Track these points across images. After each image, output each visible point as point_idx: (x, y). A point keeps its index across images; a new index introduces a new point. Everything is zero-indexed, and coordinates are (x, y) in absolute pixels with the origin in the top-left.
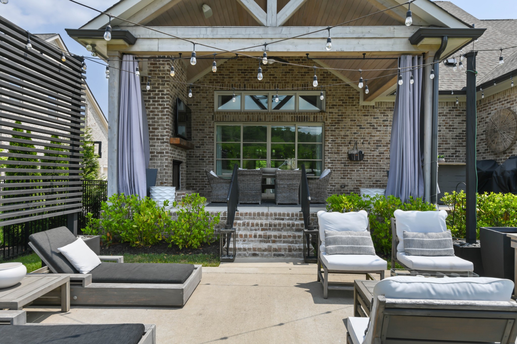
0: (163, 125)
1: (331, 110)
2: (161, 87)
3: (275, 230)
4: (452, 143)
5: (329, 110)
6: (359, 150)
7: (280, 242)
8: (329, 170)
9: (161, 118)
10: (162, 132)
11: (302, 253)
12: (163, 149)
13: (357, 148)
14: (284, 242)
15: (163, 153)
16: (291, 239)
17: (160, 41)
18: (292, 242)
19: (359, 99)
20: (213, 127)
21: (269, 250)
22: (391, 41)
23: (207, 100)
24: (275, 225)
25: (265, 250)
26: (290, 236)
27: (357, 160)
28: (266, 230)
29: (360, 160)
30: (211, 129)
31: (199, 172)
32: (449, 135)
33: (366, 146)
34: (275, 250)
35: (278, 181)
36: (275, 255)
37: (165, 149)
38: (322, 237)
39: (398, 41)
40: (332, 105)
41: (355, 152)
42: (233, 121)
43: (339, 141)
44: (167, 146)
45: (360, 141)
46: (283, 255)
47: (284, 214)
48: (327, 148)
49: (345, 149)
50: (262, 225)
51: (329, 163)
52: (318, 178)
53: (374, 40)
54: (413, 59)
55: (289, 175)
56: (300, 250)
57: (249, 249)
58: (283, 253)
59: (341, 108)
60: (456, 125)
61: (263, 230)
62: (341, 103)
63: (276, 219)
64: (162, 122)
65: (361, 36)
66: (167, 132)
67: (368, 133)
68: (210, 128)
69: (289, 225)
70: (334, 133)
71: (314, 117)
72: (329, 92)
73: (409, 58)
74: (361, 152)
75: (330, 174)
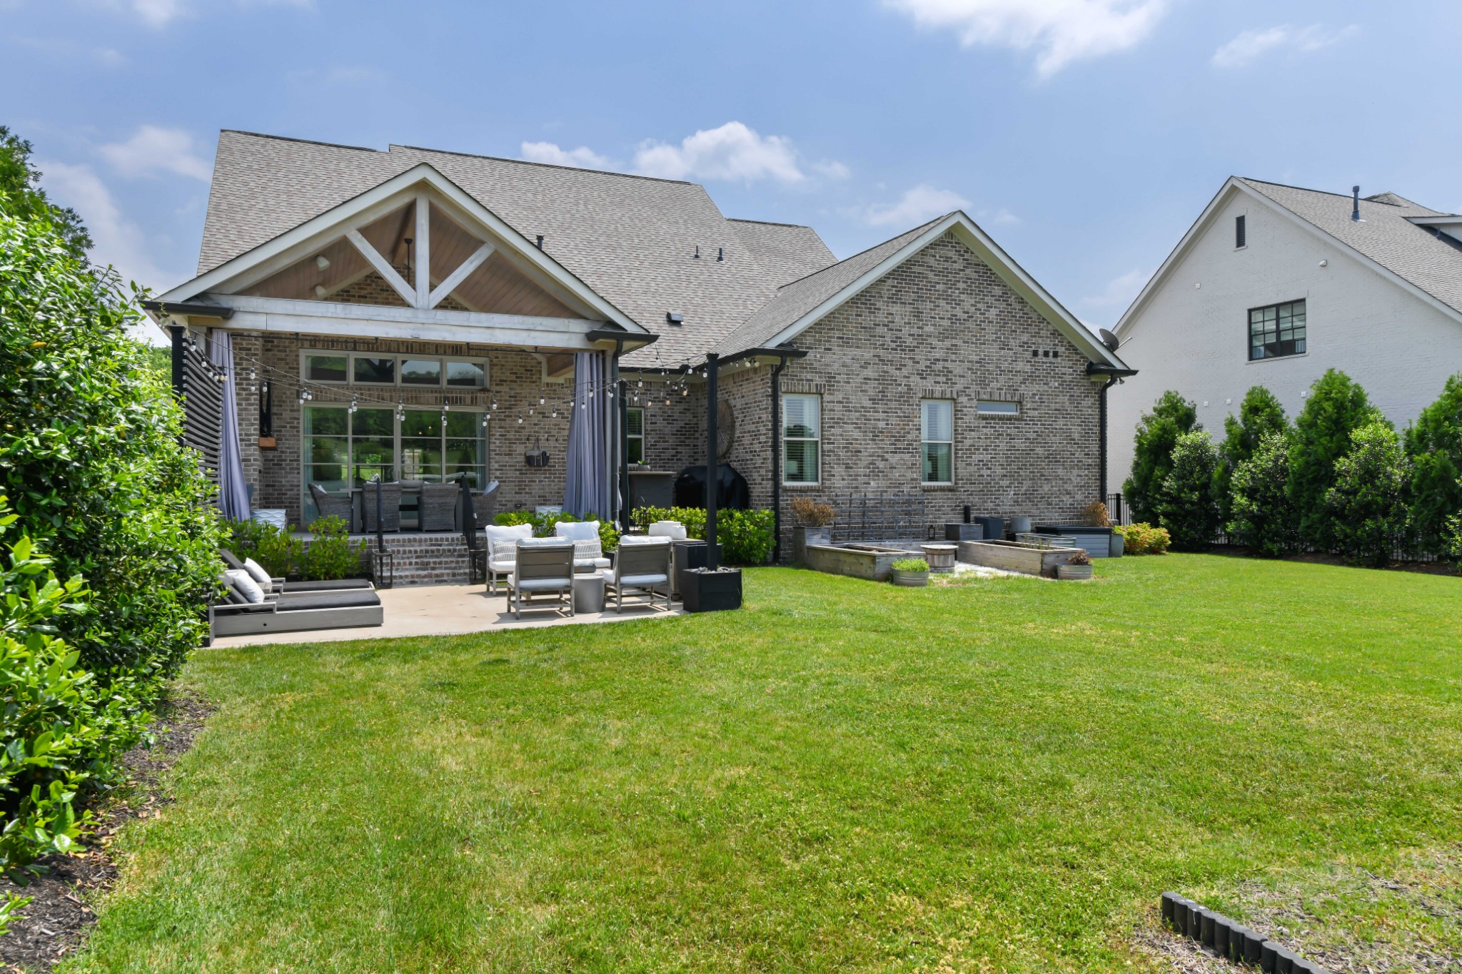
0: (249, 420)
1: (498, 388)
2: (245, 362)
3: (432, 557)
4: (672, 441)
5: (495, 388)
6: (542, 450)
7: (441, 568)
8: (496, 483)
9: (246, 409)
10: (248, 430)
11: (468, 577)
12: (250, 455)
13: (538, 447)
14: (446, 568)
15: (250, 460)
16: (453, 565)
17: (269, 316)
18: (455, 568)
19: (540, 372)
20: (299, 411)
21: (430, 576)
22: (566, 336)
23: (287, 364)
24: (433, 551)
25: (425, 576)
26: (452, 562)
27: (538, 465)
28: (422, 557)
29: (544, 465)
30: (295, 414)
31: (274, 486)
32: (668, 430)
33: (552, 443)
34: (437, 576)
35: (425, 499)
36: (436, 581)
37: (253, 455)
38: (490, 549)
39: (573, 336)
40: (501, 381)
41: (536, 453)
42: (336, 400)
43: (511, 435)
44: (255, 450)
45: (543, 436)
46: (445, 581)
47: (442, 539)
48: (492, 447)
49: (520, 449)
50: (416, 552)
51: (497, 470)
52: (481, 494)
53: (546, 334)
54: (591, 356)
55: (440, 490)
56: (465, 574)
57: (406, 576)
58: (445, 578)
59: (514, 385)
60: (676, 416)
61: (417, 557)
62: (513, 377)
63: (431, 545)
64: (246, 415)
65: (532, 327)
66: (255, 429)
67: (555, 425)
68: (292, 411)
69: (449, 551)
70: (503, 424)
71: (472, 398)
72: (495, 360)
73: (587, 356)
74: (544, 453)
75: (498, 487)
